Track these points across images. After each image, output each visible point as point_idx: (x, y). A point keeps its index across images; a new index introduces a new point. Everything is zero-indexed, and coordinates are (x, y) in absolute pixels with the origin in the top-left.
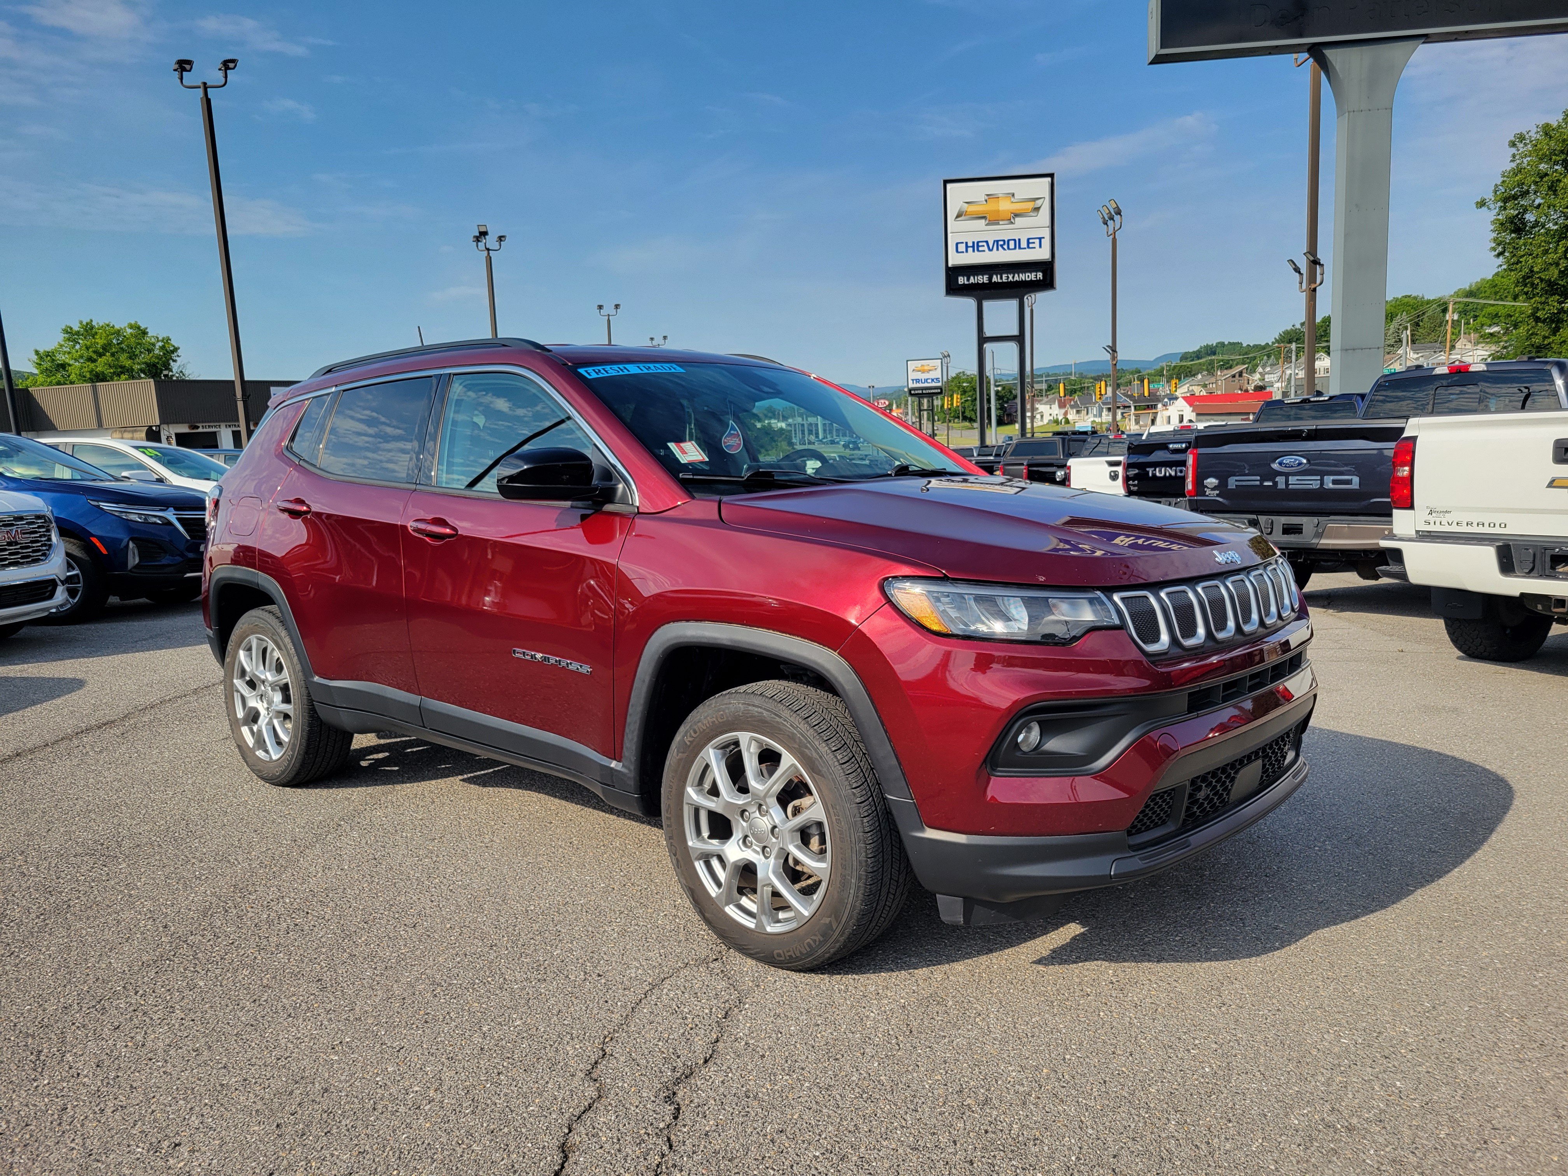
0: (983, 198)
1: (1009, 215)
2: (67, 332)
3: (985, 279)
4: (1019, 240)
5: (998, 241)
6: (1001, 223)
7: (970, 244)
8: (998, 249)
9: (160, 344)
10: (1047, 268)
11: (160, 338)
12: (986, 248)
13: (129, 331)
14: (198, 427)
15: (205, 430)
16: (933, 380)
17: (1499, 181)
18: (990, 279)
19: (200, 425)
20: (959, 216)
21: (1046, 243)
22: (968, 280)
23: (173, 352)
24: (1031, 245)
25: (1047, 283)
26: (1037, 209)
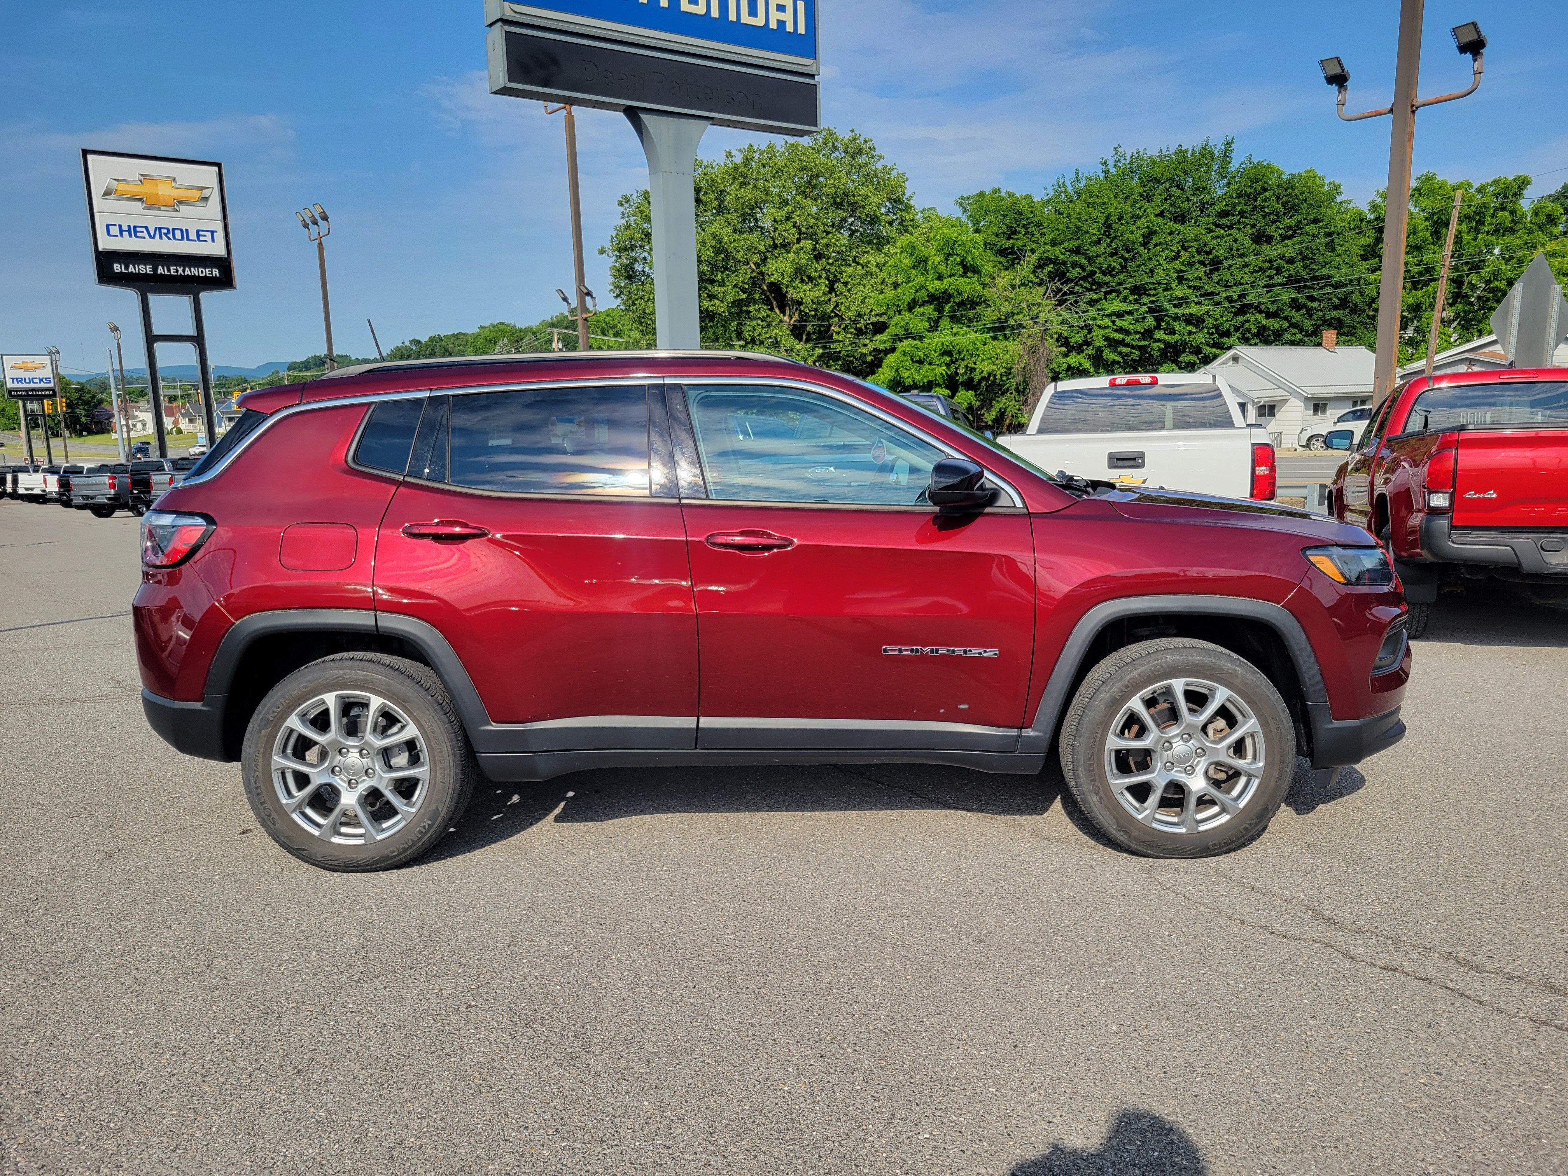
0: (137, 178)
1: (172, 202)
3: (149, 269)
4: (187, 230)
5: (160, 229)
6: (162, 208)
7: (125, 228)
8: (161, 238)
10: (224, 264)
12: (145, 234)
16: (41, 380)
17: (614, 233)
18: (155, 269)
20: (107, 193)
21: (220, 236)
22: (127, 268)
24: (201, 238)
25: (225, 281)
26: (205, 199)
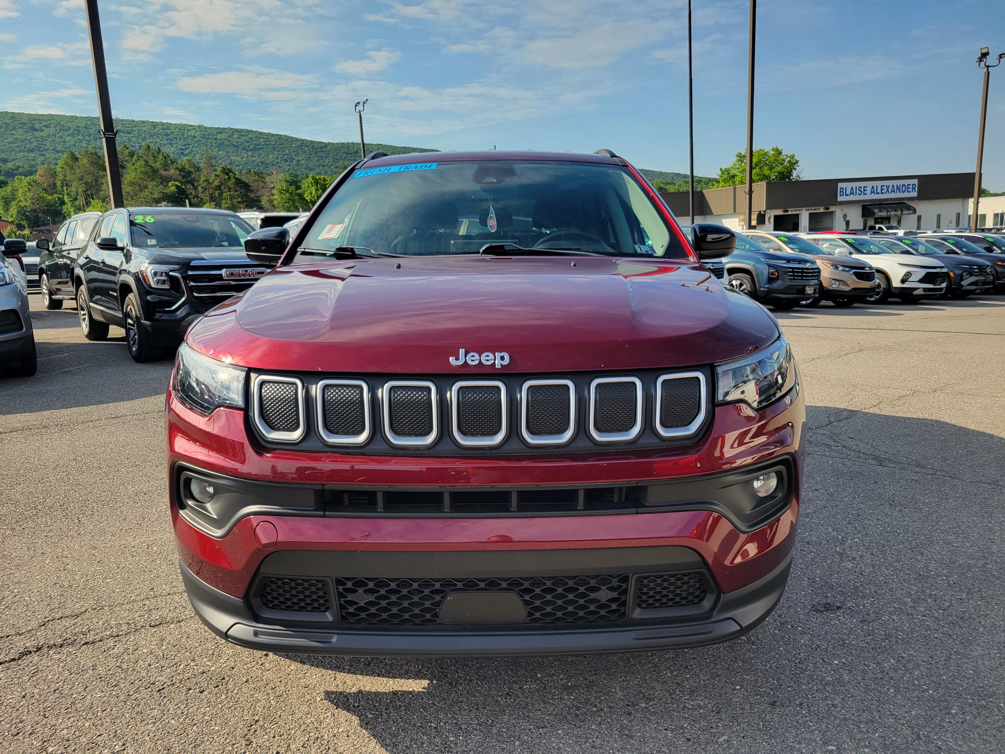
2: (739, 156)
9: (789, 159)
11: (789, 156)
13: (772, 152)
14: (788, 211)
15: (792, 213)
19: (790, 210)
23: (795, 164)
